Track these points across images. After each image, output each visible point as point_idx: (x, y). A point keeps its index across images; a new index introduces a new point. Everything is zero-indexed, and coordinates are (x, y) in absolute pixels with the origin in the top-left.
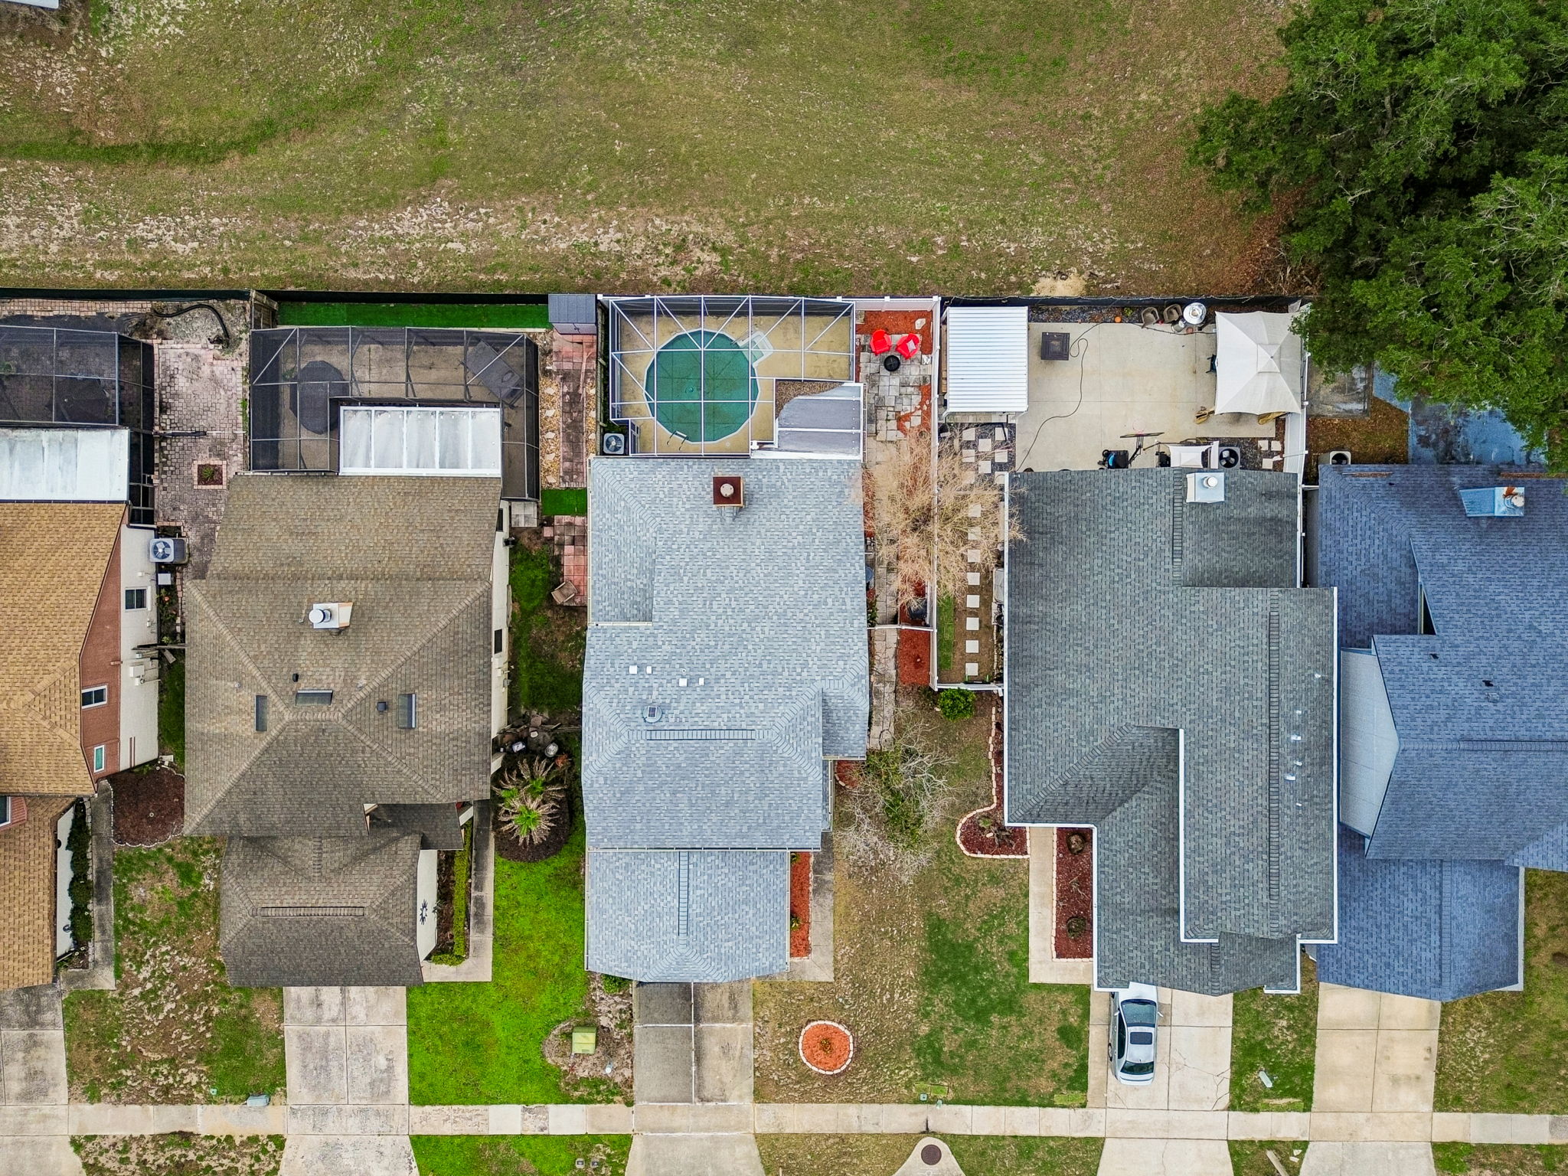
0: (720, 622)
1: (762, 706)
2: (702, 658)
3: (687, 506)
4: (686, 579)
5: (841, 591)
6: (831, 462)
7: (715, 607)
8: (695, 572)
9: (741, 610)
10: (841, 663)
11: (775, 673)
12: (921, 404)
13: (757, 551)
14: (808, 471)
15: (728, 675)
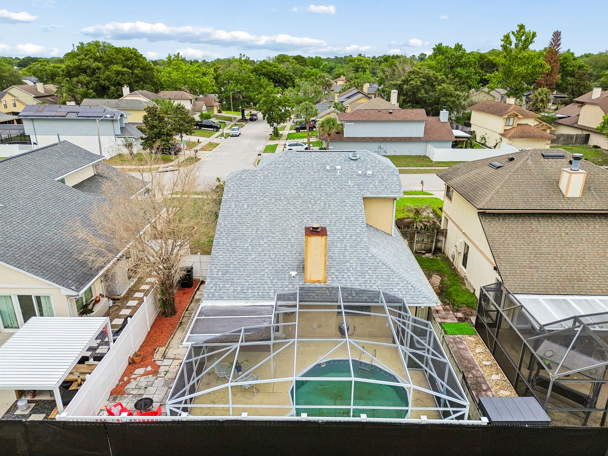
0: (318, 196)
1: (292, 160)
2: (328, 180)
3: (348, 264)
4: (344, 218)
5: (237, 211)
6: (229, 298)
7: (322, 204)
8: (338, 223)
9: (305, 202)
10: (243, 177)
11: (284, 173)
12: (129, 382)
13: (294, 234)
14: (250, 291)
15: (312, 173)
